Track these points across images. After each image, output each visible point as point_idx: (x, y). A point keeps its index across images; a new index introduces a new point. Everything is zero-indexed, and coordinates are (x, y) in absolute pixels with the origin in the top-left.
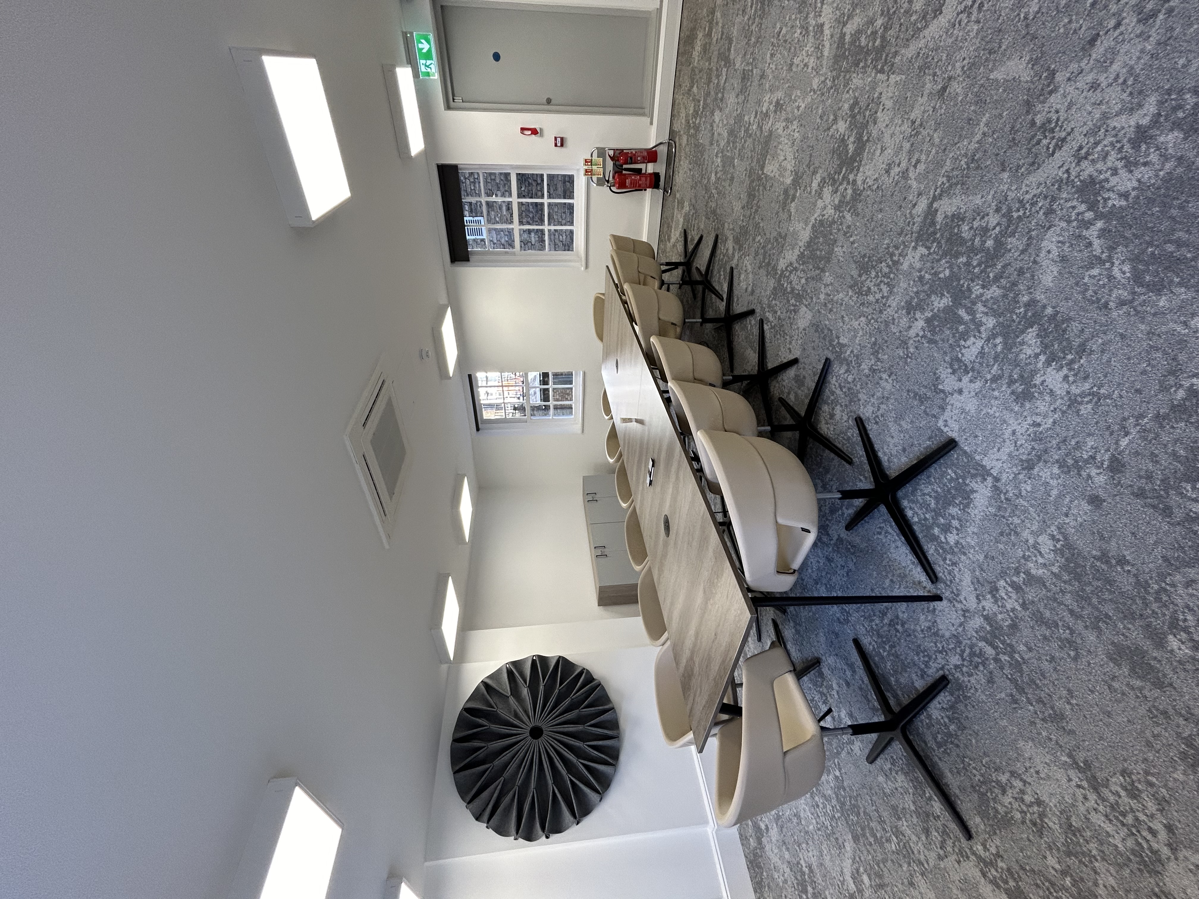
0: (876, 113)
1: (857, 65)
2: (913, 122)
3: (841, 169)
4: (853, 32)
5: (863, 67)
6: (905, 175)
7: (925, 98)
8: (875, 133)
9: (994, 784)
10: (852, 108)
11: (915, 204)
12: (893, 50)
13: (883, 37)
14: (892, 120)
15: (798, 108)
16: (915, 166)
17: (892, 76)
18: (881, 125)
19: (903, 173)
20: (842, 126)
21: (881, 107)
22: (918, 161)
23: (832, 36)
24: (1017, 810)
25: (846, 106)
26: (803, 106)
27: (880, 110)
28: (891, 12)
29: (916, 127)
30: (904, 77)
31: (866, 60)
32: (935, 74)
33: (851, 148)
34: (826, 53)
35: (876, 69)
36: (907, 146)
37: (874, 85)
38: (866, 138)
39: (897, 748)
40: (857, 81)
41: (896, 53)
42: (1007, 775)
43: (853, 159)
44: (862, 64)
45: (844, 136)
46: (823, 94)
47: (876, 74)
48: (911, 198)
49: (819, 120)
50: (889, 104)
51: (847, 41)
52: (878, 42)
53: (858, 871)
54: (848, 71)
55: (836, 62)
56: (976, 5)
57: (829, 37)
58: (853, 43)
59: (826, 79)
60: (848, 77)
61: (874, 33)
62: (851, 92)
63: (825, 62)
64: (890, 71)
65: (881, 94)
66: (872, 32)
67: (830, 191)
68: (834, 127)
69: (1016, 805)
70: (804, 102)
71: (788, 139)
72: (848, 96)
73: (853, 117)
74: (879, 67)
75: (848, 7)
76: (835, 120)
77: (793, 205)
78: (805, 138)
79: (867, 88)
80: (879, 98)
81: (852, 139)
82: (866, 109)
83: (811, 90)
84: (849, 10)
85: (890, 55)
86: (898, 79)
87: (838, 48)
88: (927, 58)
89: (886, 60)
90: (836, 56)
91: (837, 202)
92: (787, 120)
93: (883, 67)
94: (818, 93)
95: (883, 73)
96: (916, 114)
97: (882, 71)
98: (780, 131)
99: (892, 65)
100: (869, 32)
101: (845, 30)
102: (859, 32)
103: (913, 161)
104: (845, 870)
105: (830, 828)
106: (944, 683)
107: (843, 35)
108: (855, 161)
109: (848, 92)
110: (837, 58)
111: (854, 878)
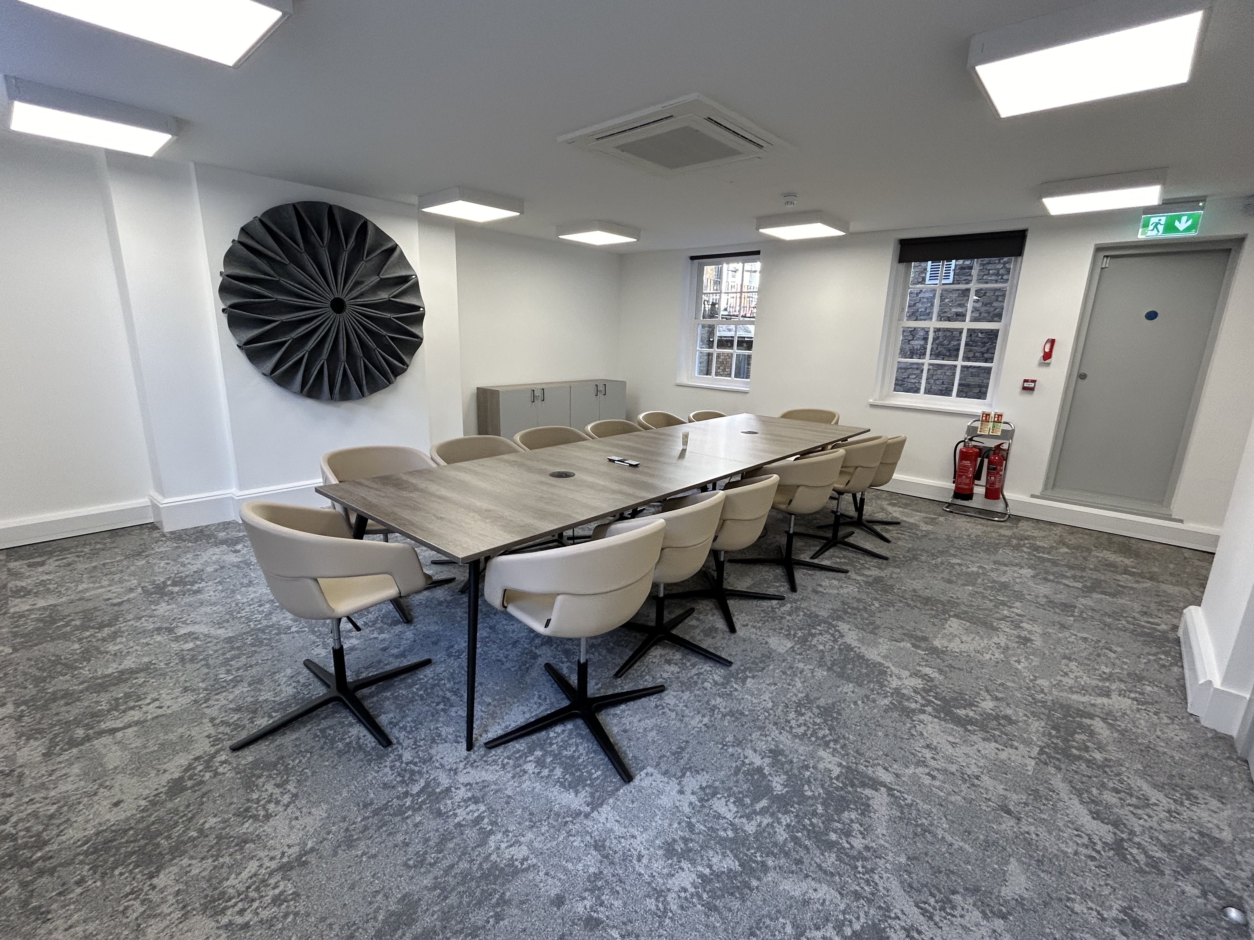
0: (996, 741)
1: (1053, 728)
2: (977, 778)
3: (939, 700)
4: (1092, 727)
5: (1050, 734)
6: (922, 763)
7: (1002, 792)
8: (974, 738)
9: (285, 777)
10: (1007, 718)
11: (887, 770)
12: (1063, 766)
13: (1080, 758)
14: (985, 757)
15: (1019, 662)
16: (928, 774)
17: (1033, 762)
18: (981, 745)
19: (924, 762)
20: (988, 705)
21: (1000, 747)
22: (934, 778)
23: (1093, 705)
24: (260, 796)
25: (1009, 712)
26: (1019, 667)
27: (998, 746)
28: (1107, 769)
29: (972, 781)
30: (1030, 773)
31: (1057, 738)
32: (1026, 804)
33: (961, 712)
34: (1075, 697)
35: (1045, 747)
36: (953, 768)
37: (1028, 743)
38: (969, 727)
39: (319, 691)
40: (1036, 725)
41: (1059, 769)
42: (294, 791)
43: (949, 713)
44: (1054, 732)
45: (977, 706)
46: (1028, 689)
47: (1040, 746)
48: (895, 766)
49: (999, 681)
50: (1003, 756)
51: (1084, 720)
52: (1075, 751)
53: (197, 638)
54: (1049, 717)
55: (1062, 706)
56: (1094, 854)
57: (1093, 702)
58: (1081, 726)
59: (1046, 695)
60: (1042, 716)
61: (1087, 749)
62: (1025, 718)
63: (1064, 694)
64: (1040, 760)
65: (1016, 749)
66: (1089, 747)
67: (917, 686)
68: (988, 697)
69: (265, 795)
70: (1025, 668)
71: (984, 647)
72: (1021, 714)
73: (997, 718)
74: (1047, 750)
75: (1123, 726)
76: (997, 699)
77: (909, 645)
78: (982, 665)
79: (1025, 735)
80: (1012, 746)
81: (971, 714)
82: (1002, 732)
83: (1036, 677)
84: (1119, 726)
85: (1057, 763)
86: (1029, 768)
87: (1078, 710)
88: (1046, 799)
89: (1054, 758)
90: (1069, 707)
91: (904, 691)
92: (1007, 648)
93: (1046, 753)
94: (1031, 684)
95: (1038, 754)
96: (986, 780)
97: (1042, 752)
98: (995, 640)
99: (1046, 764)
100: (1089, 744)
101: (1098, 719)
102: (1092, 734)
103: (935, 773)
104: (197, 626)
105: (239, 615)
106: (385, 744)
107: (1091, 716)
108: (946, 715)
109: (1026, 715)
110: (1066, 709)
111: (190, 634)
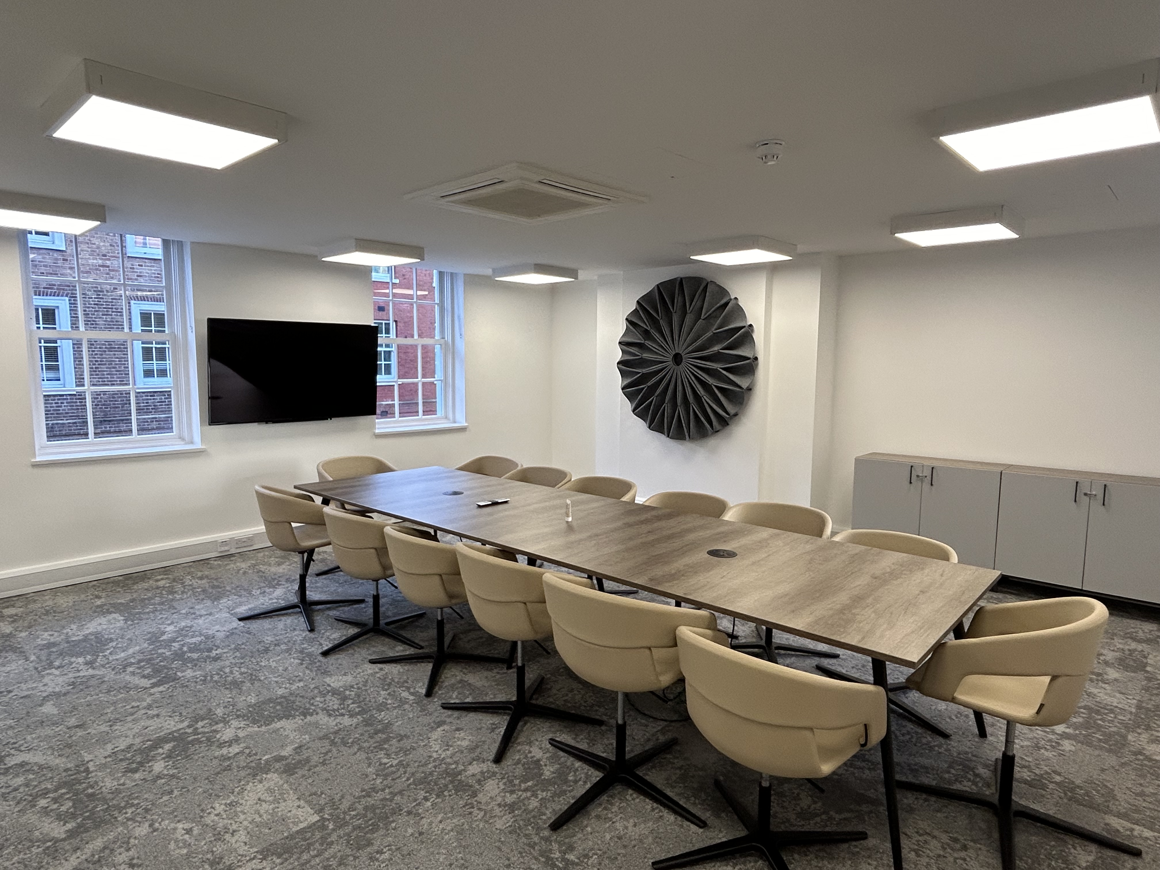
0: (123, 751)
1: (92, 795)
2: (111, 726)
3: (192, 741)
4: (62, 823)
5: (92, 787)
6: (149, 707)
7: (89, 731)
8: (138, 740)
10: (135, 771)
12: (64, 774)
13: (56, 791)
14: (119, 737)
15: (189, 831)
16: (138, 706)
17: (86, 759)
18: (129, 741)
20: (158, 767)
21: (116, 750)
23: (76, 849)
25: (137, 776)
26: (180, 826)
27: (118, 749)
28: (30, 798)
29: (113, 723)
30: (82, 752)
32: (70, 737)
33: (168, 746)
35: (88, 775)
36: (129, 718)
37: (102, 767)
38: (149, 743)
40: (109, 784)
41: (66, 770)
43: (174, 739)
44: (90, 791)
45: (164, 758)
46: (147, 810)
47: (92, 772)
49: (176, 793)
50: (109, 747)
51: (74, 825)
52: (63, 791)
54: (105, 800)
55: (103, 822)
57: (79, 853)
58: (74, 816)
59: (128, 819)
60: (110, 796)
61: (55, 800)
62: (122, 781)
63: (111, 836)
64: (83, 765)
65: (105, 757)
66: (55, 803)
67: (220, 734)
68: (166, 772)
70: (175, 829)
71: (236, 815)
72: (128, 782)
73: (141, 764)
74: (84, 774)
75: (34, 850)
76: (159, 777)
77: (284, 753)
78: (210, 795)
79: (108, 770)
80: (110, 756)
81: (160, 751)
82: (127, 759)
83: (155, 830)
84: (38, 847)
85: (70, 773)
86: (86, 754)
87: (87, 831)
88: (60, 749)
89: (75, 774)
90: (97, 826)
91: (221, 725)
92: (219, 837)
93: (84, 772)
94: (149, 817)
95: (88, 768)
96: (104, 728)
97: (87, 771)
98: (242, 836)
99: (77, 766)
100: (55, 806)
103: (136, 709)
108: (174, 737)
109: (123, 784)
110: (99, 823)
